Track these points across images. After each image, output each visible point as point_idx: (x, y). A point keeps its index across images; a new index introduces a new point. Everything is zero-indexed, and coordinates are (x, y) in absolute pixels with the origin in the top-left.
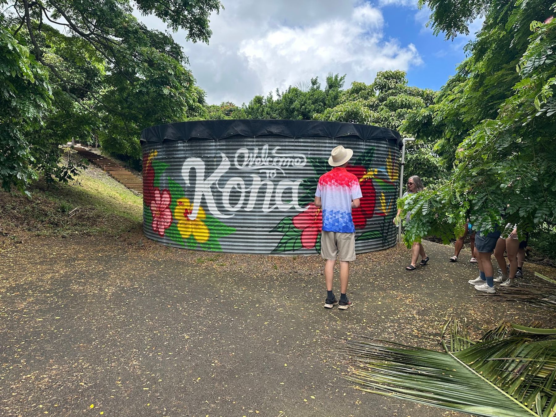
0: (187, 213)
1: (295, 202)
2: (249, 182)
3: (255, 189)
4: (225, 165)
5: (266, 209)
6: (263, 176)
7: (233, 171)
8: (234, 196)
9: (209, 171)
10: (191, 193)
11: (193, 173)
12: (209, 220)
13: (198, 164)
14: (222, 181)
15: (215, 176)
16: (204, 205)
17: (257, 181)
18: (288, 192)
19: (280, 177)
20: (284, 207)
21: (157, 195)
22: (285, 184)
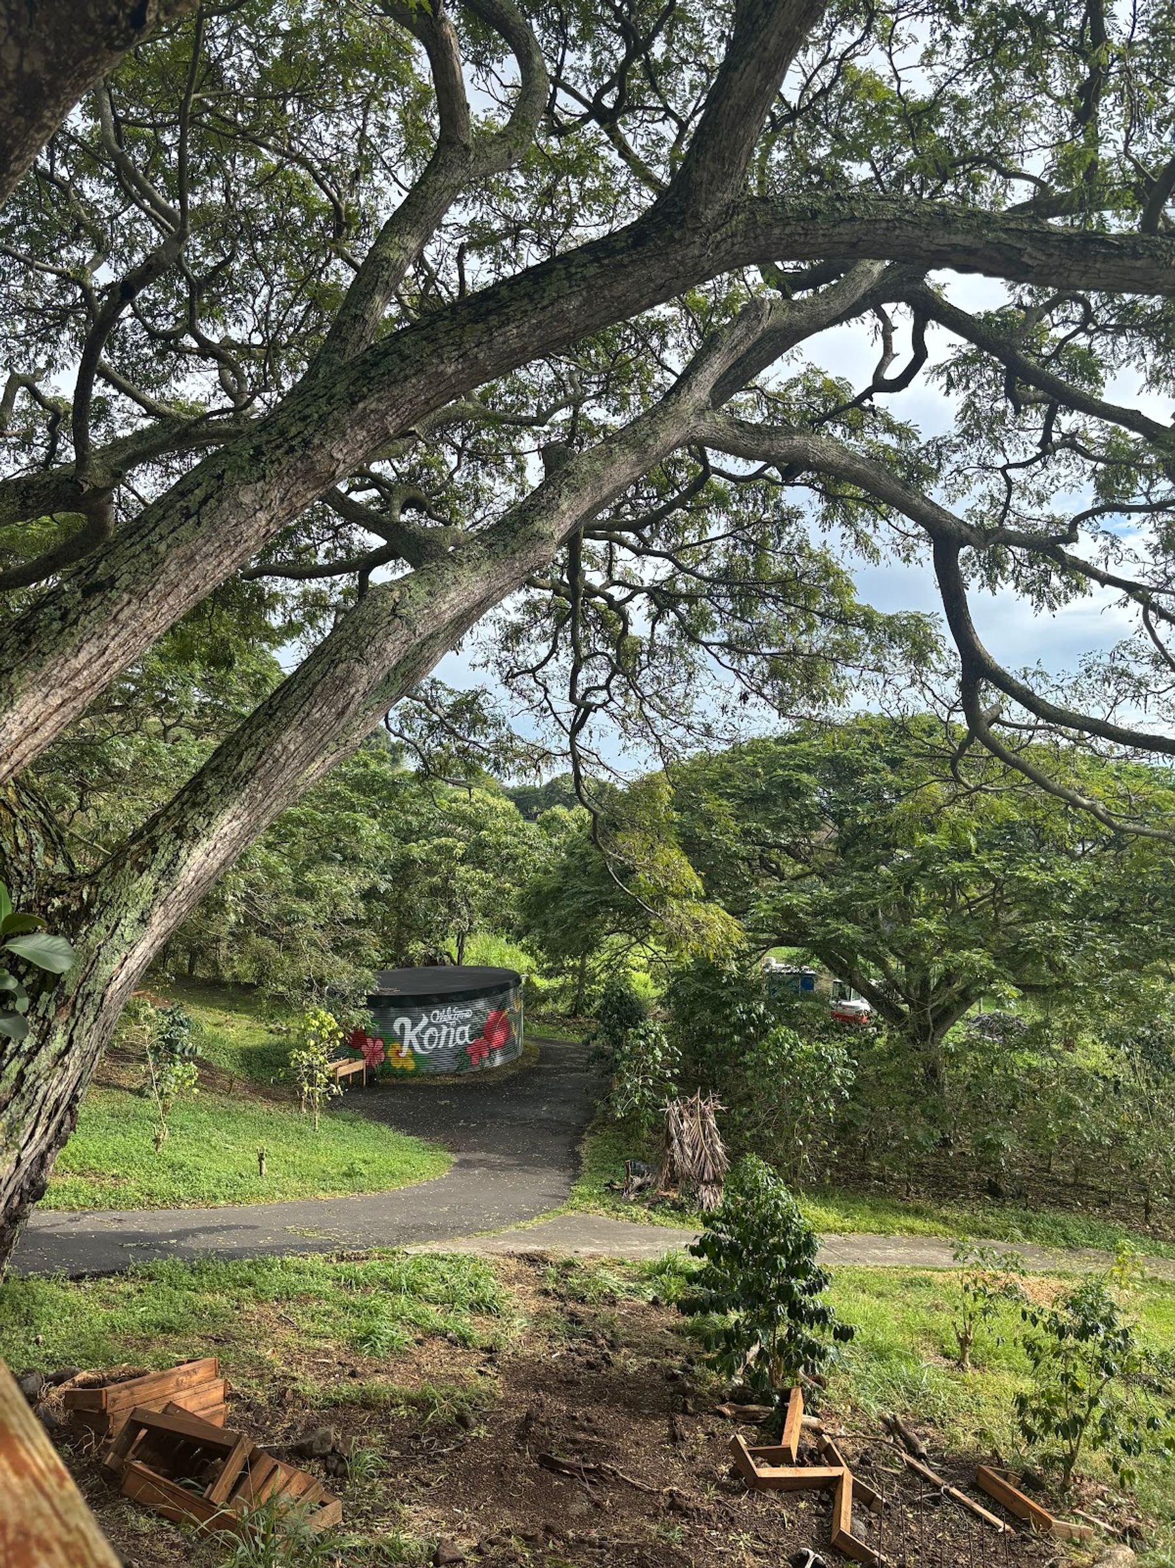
0: (398, 1052)
1: (467, 1039)
2: (440, 1030)
3: (444, 1033)
4: (425, 1021)
5: (451, 1045)
6: (448, 1026)
7: (430, 1024)
8: (431, 1039)
9: (414, 1025)
10: (401, 1039)
11: (402, 1027)
12: (414, 1056)
13: (407, 1021)
14: (423, 1031)
15: (419, 1028)
16: (411, 1046)
17: (445, 1029)
18: (463, 1033)
19: (458, 1025)
20: (461, 1043)
21: (369, 1040)
22: (460, 1029)
